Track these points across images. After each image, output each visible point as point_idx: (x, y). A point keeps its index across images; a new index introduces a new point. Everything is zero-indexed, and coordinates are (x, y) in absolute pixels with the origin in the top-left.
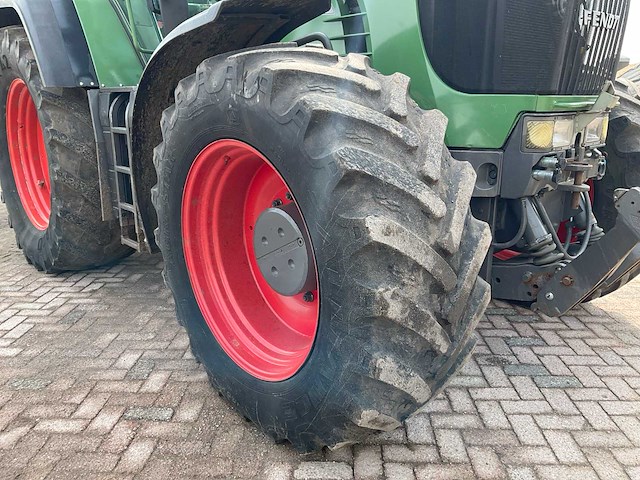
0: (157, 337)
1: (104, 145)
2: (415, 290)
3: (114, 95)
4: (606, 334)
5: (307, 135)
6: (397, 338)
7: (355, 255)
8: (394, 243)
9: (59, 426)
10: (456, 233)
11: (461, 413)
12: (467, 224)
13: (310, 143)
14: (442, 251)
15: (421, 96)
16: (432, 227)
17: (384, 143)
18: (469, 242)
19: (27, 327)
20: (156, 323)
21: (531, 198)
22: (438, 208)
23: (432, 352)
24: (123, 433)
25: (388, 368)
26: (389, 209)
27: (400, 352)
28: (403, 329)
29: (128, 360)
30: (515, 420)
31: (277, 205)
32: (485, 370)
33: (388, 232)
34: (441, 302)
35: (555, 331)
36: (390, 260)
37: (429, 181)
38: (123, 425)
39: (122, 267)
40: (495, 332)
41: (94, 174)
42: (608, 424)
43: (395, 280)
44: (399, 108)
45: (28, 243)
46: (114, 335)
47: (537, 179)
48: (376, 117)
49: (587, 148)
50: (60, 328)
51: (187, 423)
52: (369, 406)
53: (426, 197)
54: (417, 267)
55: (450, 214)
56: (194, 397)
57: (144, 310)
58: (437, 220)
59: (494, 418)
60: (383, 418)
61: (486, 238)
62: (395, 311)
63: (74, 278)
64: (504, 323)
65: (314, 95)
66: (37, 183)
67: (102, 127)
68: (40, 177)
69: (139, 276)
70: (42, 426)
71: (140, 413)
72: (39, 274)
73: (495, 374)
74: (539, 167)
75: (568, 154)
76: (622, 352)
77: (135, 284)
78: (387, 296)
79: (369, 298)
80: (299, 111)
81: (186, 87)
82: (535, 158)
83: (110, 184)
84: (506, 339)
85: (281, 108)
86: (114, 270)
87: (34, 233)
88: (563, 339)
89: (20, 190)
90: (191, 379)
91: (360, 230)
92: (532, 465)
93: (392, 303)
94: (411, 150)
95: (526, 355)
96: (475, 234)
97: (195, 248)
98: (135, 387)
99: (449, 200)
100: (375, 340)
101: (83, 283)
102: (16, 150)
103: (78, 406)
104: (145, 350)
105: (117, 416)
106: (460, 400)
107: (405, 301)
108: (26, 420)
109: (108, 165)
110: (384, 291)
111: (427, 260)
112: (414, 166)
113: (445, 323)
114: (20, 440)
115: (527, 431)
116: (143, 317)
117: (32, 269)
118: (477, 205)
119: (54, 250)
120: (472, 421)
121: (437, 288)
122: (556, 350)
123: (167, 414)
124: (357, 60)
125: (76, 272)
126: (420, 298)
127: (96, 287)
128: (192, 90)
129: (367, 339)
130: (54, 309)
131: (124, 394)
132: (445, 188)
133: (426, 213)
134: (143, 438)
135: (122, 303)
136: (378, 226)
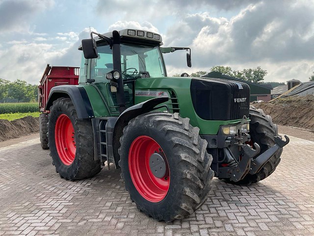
0: (115, 198)
1: (97, 135)
2: (194, 172)
3: (100, 120)
4: (263, 192)
5: (166, 136)
6: (189, 184)
7: (178, 163)
8: (188, 160)
9: (95, 220)
10: (203, 157)
11: (213, 213)
12: (205, 155)
13: (166, 137)
14: (199, 162)
15: (193, 123)
16: (196, 156)
17: (184, 136)
18: (206, 160)
19: (72, 197)
20: (114, 194)
21: (227, 148)
22: (197, 151)
23: (199, 188)
24: (114, 221)
25: (188, 191)
26: (186, 152)
27: (191, 187)
28: (191, 181)
29: (109, 204)
30: (228, 214)
31: (156, 152)
32: (222, 203)
33: (186, 157)
34: (200, 175)
35: (246, 192)
36: (187, 164)
37: (195, 145)
38: (113, 219)
39: (95, 178)
40: (226, 193)
41: (92, 145)
42: (256, 214)
43: (188, 169)
44: (187, 128)
45: (63, 170)
46: (101, 198)
47: (227, 143)
48: (181, 131)
49: (243, 133)
50: (82, 197)
51: (132, 218)
52: (184, 203)
53: (194, 149)
54: (193, 166)
55: (201, 153)
56: (132, 213)
57: (108, 190)
58: (198, 154)
59: (222, 214)
60: (188, 207)
61: (211, 159)
62: (189, 176)
63: (81, 182)
64: (229, 190)
65: (167, 126)
66: (64, 149)
67: (96, 130)
68: (65, 146)
69: (103, 180)
70: (90, 220)
71: (117, 217)
72: (67, 181)
73: (224, 203)
74: (226, 139)
75: (236, 135)
76: (266, 196)
77: (102, 183)
78: (186, 172)
79: (182, 173)
80: (164, 130)
81: (132, 122)
82: (226, 137)
83: (98, 148)
84: (229, 195)
85: (159, 129)
86: (93, 179)
87: (65, 167)
88: (248, 194)
89: (58, 152)
90: (130, 208)
91: (179, 157)
92: (231, 224)
93: (188, 174)
94: (190, 138)
95: (235, 198)
96: (208, 158)
97: (132, 166)
98: (114, 211)
99: (200, 149)
100: (184, 184)
101: (84, 183)
102: (57, 137)
103: (98, 216)
104: (113, 202)
105: (111, 218)
106: (213, 210)
107: (191, 174)
108: (85, 220)
109: (98, 142)
110: (186, 171)
111: (195, 164)
112: (191, 142)
113: (202, 180)
114: (85, 224)
115: (231, 216)
116: (109, 193)
117: (63, 180)
118: (209, 150)
119: (75, 172)
120: (216, 215)
121: (199, 171)
122: (245, 197)
123: (126, 216)
124: (176, 115)
125: (80, 180)
126: (195, 173)
127: (89, 184)
128: (134, 123)
129: (182, 184)
130: (78, 192)
131: (111, 213)
132: (199, 146)
133: (195, 152)
134: (120, 222)
135: (100, 189)
136: (183, 156)
